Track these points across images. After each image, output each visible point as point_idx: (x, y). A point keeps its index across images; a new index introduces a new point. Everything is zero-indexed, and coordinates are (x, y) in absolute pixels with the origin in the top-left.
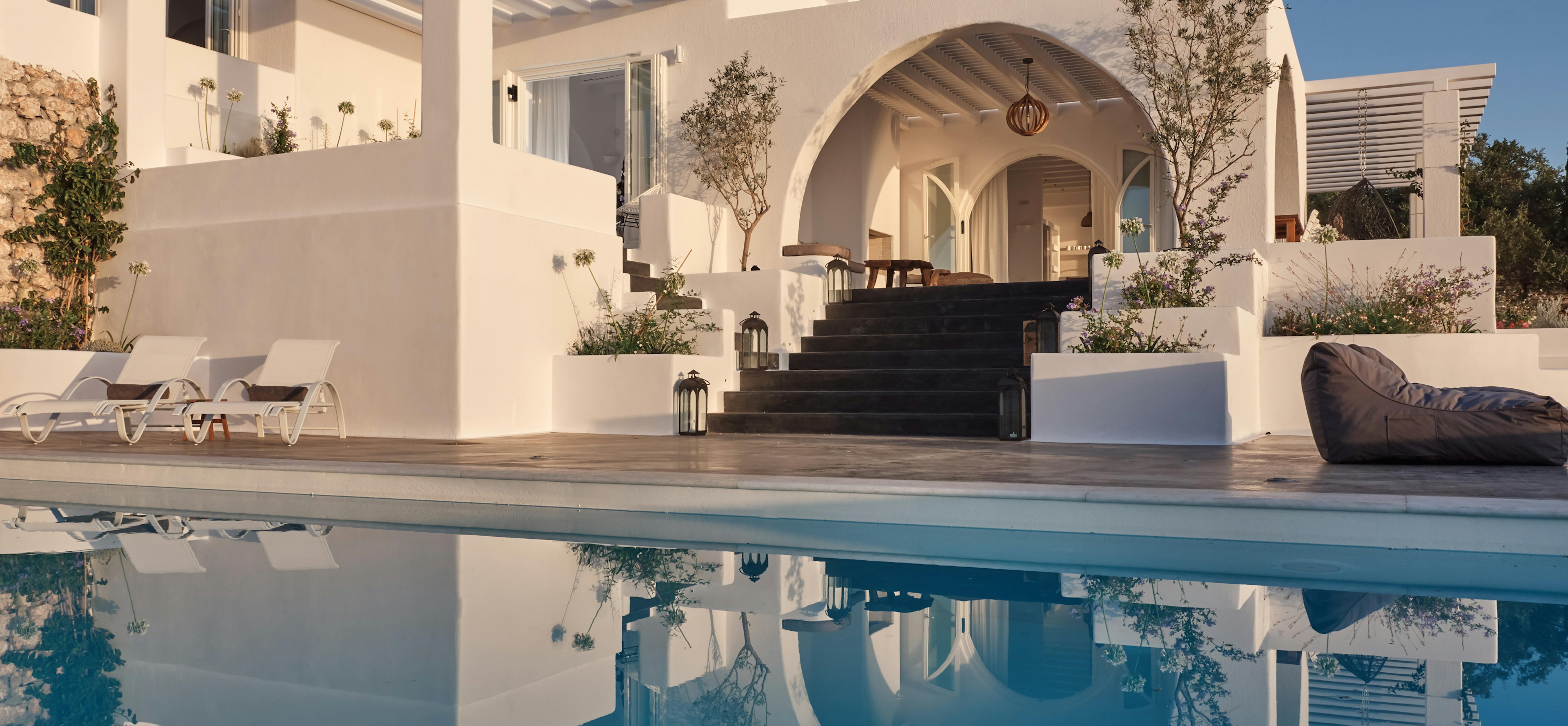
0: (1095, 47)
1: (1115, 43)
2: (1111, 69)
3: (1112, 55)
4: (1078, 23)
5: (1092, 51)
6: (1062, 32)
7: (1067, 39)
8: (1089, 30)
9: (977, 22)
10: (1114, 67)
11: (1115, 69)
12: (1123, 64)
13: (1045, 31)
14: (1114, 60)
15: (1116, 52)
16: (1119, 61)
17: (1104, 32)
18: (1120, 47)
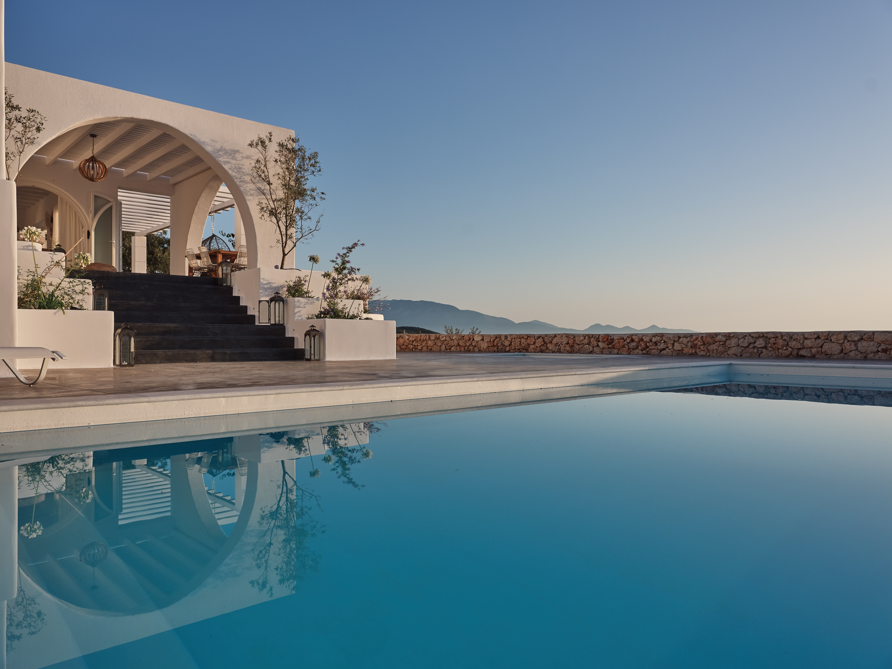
0: (221, 156)
1: (230, 157)
2: (228, 170)
3: (228, 162)
4: (212, 140)
5: (219, 157)
6: (204, 142)
7: (206, 147)
8: (218, 146)
9: (154, 120)
10: (230, 169)
11: (230, 170)
12: (234, 169)
13: (195, 139)
14: (230, 165)
15: (231, 161)
16: (232, 166)
17: (225, 149)
18: (233, 159)
